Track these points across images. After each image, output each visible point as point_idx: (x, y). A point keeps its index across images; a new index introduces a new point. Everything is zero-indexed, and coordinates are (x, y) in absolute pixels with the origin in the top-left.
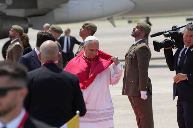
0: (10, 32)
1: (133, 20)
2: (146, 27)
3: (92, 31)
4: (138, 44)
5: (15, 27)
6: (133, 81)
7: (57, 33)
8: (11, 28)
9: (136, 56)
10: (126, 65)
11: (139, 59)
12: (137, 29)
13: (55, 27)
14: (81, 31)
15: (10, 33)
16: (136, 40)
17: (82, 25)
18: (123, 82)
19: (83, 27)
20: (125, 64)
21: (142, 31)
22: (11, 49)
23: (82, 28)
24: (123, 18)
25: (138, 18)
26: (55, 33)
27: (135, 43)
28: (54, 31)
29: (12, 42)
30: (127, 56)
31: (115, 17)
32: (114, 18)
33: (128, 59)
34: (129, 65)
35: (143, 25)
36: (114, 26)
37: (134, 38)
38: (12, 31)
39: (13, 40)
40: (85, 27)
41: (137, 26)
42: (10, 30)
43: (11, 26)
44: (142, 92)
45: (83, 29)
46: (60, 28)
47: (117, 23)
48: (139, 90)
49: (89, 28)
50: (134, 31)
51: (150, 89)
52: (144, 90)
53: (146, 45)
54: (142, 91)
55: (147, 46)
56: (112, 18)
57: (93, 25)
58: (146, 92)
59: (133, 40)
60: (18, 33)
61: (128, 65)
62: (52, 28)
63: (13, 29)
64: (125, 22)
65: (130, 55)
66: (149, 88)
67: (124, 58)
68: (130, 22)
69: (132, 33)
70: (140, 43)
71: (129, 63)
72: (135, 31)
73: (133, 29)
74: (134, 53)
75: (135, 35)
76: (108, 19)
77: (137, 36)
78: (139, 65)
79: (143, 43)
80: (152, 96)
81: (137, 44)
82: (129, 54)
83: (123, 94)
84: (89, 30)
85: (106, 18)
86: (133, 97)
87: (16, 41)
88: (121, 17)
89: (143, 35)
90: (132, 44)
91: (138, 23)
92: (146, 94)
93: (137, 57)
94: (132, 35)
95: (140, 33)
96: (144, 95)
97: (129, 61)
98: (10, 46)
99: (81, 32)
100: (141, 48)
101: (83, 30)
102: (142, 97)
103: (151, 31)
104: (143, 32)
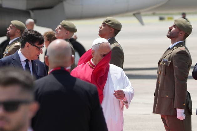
0: (8, 29)
1: (166, 17)
2: (186, 26)
3: (115, 29)
4: (175, 48)
5: (15, 22)
6: (167, 96)
7: (69, 32)
8: (10, 25)
9: (171, 64)
10: (159, 75)
11: (176, 67)
12: (174, 29)
13: (67, 24)
14: (101, 29)
15: (8, 31)
16: (173, 42)
17: (102, 22)
18: (154, 97)
19: (104, 24)
20: (158, 73)
21: (180, 30)
22: (9, 51)
23: (101, 26)
24: (154, 14)
25: (171, 14)
26: (67, 32)
27: (171, 46)
28: (65, 28)
29: (10, 42)
30: (160, 63)
31: (143, 12)
32: (142, 14)
33: (161, 67)
34: (163, 75)
35: (182, 23)
36: (142, 23)
37: (170, 40)
38: (11, 28)
39: (12, 39)
40: (106, 24)
41: (174, 24)
42: (9, 27)
43: (10, 22)
44: (178, 111)
45: (103, 27)
46: (74, 25)
47: (145, 19)
48: (174, 107)
49: (112, 25)
50: (170, 30)
51: (189, 106)
52: (181, 108)
53: (185, 49)
54: (179, 108)
55: (187, 51)
56: (139, 13)
57: (116, 22)
58: (183, 111)
59: (169, 43)
60: (19, 31)
61: (161, 74)
62: (62, 24)
63: (12, 25)
64: (156, 19)
65: (164, 62)
66: (187, 105)
67: (156, 65)
68: (161, 19)
69: (168, 33)
70: (177, 46)
71: (162, 72)
72: (172, 31)
73: (170, 28)
74: (169, 59)
75: (171, 36)
76: (134, 15)
77: (174, 37)
78: (175, 74)
79: (181, 46)
80: (192, 115)
81: (173, 47)
82: (162, 61)
83: (154, 112)
84: (111, 29)
85: (131, 13)
86: (167, 116)
87: (15, 41)
88: (151, 13)
89: (181, 35)
90: (168, 48)
91: (176, 21)
92: (184, 113)
93: (174, 64)
94: (168, 37)
95: (178, 33)
96: (181, 114)
97: (163, 69)
98: (8, 47)
99: (100, 31)
100: (179, 53)
101: (104, 29)
102: (179, 116)
103: (192, 32)
104: (182, 32)
